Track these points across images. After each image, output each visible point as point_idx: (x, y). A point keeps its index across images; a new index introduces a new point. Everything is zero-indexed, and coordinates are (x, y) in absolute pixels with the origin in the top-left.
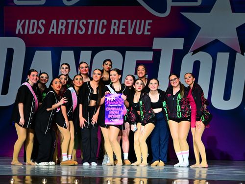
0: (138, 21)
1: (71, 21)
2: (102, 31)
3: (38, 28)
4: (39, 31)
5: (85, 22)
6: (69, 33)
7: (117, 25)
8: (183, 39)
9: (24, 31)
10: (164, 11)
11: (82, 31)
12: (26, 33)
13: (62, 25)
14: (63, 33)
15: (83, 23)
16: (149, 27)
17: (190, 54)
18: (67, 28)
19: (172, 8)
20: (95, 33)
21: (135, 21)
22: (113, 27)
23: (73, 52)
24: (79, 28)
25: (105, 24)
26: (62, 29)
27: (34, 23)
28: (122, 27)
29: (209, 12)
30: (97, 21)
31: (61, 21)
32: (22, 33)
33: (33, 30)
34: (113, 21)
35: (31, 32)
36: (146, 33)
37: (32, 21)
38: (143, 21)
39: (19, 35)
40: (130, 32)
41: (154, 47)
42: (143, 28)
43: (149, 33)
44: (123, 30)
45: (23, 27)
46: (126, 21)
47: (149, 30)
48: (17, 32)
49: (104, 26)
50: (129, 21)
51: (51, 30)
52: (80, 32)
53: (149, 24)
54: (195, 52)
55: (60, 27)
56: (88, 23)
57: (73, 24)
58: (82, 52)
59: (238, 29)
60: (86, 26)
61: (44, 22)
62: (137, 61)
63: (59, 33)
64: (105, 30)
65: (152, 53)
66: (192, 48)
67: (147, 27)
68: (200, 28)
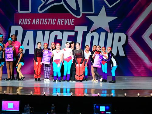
0: (69, 19)
1: (41, 19)
2: (54, 23)
3: (28, 22)
4: (28, 23)
5: (47, 20)
6: (40, 24)
7: (60, 21)
8: (87, 27)
9: (22, 23)
10: (79, 16)
11: (46, 23)
12: (23, 24)
13: (38, 21)
14: (38, 24)
15: (46, 20)
16: (73, 22)
17: (90, 33)
18: (39, 22)
19: (83, 14)
20: (51, 24)
21: (67, 19)
22: (58, 22)
23: (42, 32)
24: (44, 22)
25: (55, 20)
26: (37, 23)
27: (26, 20)
28: (62, 22)
29: (97, 16)
30: (52, 19)
31: (37, 19)
32: (21, 24)
33: (26, 23)
34: (59, 19)
35: (25, 24)
36: (72, 24)
37: (25, 19)
38: (71, 19)
39: (20, 25)
40: (65, 24)
41: (75, 30)
42: (71, 22)
43: (73, 24)
44: (62, 23)
45: (22, 22)
46: (63, 19)
47: (73, 23)
48: (19, 24)
49: (55, 21)
50: (65, 19)
51: (33, 23)
52: (45, 24)
53: (73, 21)
54: (92, 32)
55: (37, 22)
56: (48, 20)
57: (42, 20)
58: (46, 32)
59: (109, 23)
60: (48, 21)
61: (30, 20)
62: (68, 36)
63: (36, 24)
64: (55, 23)
65: (74, 32)
66: (91, 30)
67: (72, 22)
68: (94, 22)
